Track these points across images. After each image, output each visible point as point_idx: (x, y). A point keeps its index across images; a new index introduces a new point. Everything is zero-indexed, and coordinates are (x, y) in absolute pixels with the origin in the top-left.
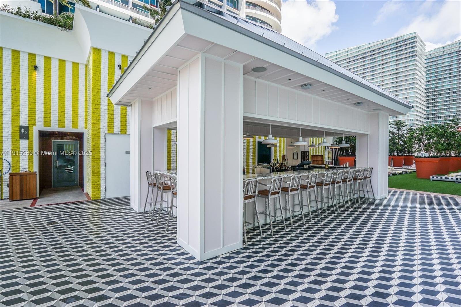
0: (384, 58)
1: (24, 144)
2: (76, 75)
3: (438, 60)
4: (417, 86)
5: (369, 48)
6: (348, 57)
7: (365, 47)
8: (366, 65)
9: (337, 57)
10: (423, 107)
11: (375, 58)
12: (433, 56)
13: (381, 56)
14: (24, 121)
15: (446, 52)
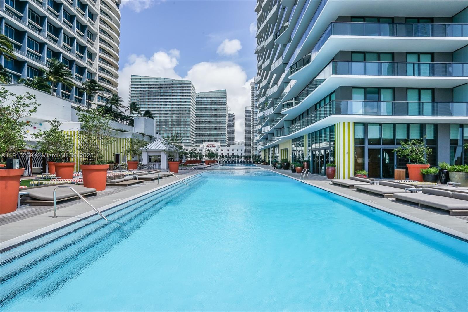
0: (173, 92)
1: (114, 157)
2: (118, 139)
3: (201, 100)
4: (191, 115)
5: (164, 81)
6: (149, 83)
7: (161, 80)
8: (162, 94)
9: (140, 81)
10: (194, 123)
11: (168, 90)
12: (200, 96)
13: (171, 90)
14: (114, 153)
15: (205, 97)
